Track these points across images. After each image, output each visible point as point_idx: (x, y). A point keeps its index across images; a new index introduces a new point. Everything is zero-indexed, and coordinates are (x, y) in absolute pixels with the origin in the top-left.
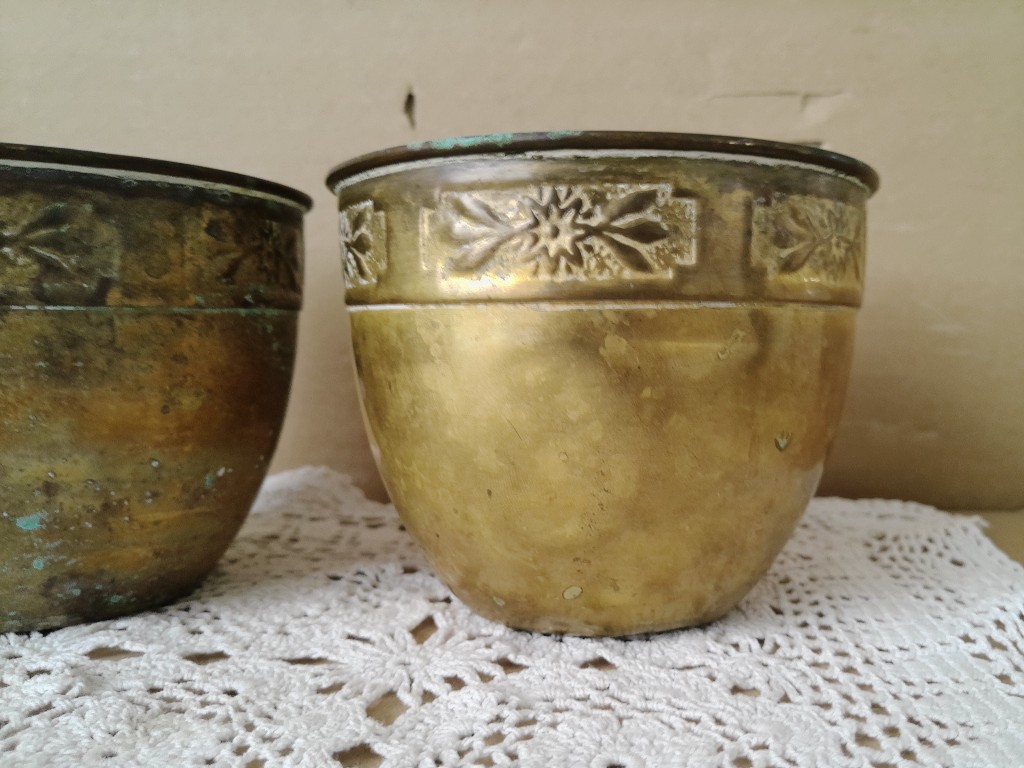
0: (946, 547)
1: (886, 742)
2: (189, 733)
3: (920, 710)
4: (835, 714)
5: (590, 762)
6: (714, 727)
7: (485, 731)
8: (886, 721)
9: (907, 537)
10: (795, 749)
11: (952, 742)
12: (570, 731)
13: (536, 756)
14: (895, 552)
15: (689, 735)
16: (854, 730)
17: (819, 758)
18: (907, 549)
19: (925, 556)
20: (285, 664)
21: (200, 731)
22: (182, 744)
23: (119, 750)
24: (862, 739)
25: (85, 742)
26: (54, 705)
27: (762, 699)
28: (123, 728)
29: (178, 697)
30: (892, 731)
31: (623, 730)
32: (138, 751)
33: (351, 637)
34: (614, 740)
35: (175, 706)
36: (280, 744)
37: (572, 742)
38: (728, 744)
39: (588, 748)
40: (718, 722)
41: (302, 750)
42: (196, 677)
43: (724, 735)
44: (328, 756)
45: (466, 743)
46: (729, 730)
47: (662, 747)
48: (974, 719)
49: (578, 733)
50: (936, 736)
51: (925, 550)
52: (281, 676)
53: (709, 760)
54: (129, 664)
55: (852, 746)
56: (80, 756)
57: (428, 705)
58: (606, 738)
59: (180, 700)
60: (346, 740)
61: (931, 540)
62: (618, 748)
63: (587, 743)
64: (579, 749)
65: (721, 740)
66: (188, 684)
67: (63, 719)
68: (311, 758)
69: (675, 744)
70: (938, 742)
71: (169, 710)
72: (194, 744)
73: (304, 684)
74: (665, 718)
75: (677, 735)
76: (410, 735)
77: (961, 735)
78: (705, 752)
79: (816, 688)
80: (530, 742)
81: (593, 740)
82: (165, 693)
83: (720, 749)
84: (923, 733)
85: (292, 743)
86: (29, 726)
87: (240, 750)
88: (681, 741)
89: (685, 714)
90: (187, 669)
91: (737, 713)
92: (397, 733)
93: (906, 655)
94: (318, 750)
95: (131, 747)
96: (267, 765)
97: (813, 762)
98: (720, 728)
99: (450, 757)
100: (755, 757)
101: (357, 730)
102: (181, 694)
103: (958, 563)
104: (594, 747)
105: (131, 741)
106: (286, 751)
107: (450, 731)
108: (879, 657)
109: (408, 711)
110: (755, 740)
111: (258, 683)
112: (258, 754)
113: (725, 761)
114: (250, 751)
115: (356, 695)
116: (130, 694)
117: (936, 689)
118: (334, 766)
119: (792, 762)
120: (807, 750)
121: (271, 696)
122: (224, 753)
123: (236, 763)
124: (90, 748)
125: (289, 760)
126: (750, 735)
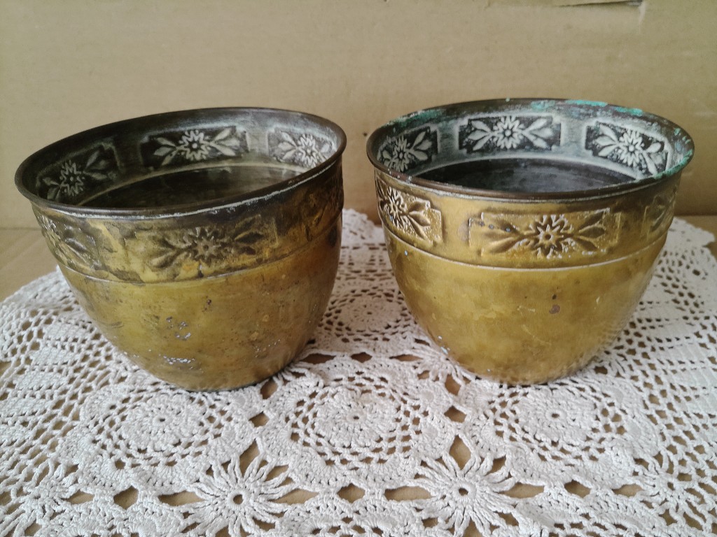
0: (692, 262)
1: (661, 400)
2: (382, 406)
3: (676, 380)
4: (640, 384)
5: (545, 413)
6: (591, 393)
7: (498, 400)
8: (662, 388)
9: (671, 254)
10: (625, 405)
11: (688, 399)
12: (534, 399)
13: (523, 412)
15: (582, 398)
16: (648, 394)
17: (635, 410)
18: (670, 263)
19: (680, 268)
20: (397, 361)
21: (386, 405)
22: (382, 411)
23: (358, 415)
24: (651, 397)
25: (342, 411)
26: (317, 391)
27: (608, 375)
28: (353, 404)
29: (363, 383)
30: (664, 393)
31: (554, 396)
32: (366, 416)
33: (418, 341)
34: (552, 402)
35: (365, 388)
36: (422, 410)
37: (535, 404)
38: (598, 404)
39: (543, 407)
40: (593, 390)
41: (433, 414)
42: (364, 370)
43: (595, 397)
44: (443, 415)
45: (493, 406)
46: (598, 395)
47: (572, 405)
48: (698, 386)
49: (537, 399)
50: (681, 394)
51: (680, 264)
52: (400, 369)
53: (592, 413)
54: (330, 364)
55: (648, 402)
56: (345, 419)
57: (468, 385)
58: (549, 402)
59: (365, 385)
60: (447, 407)
61: (683, 257)
62: (555, 406)
63: (541, 404)
64: (539, 408)
65: (595, 401)
66: (363, 375)
67: (325, 399)
68: (438, 417)
69: (577, 404)
70: (682, 398)
71: (363, 392)
72: (387, 412)
73: (412, 373)
74: (570, 388)
75: (576, 398)
76: (468, 401)
77: (691, 394)
78: (590, 409)
79: (630, 367)
80: (518, 404)
81: (543, 403)
82: (357, 381)
83: (595, 406)
84: (676, 393)
85: (427, 409)
86: (314, 403)
87: (407, 413)
88: (579, 402)
89: (578, 385)
90: (358, 365)
91: (599, 384)
92: (463, 400)
93: (670, 344)
94: (439, 413)
95: (362, 413)
96: (421, 421)
97: (633, 412)
98: (594, 394)
99: (490, 413)
100: (610, 409)
101: (448, 400)
102: (364, 382)
103: (697, 273)
104: (545, 406)
105: (360, 410)
106: (426, 414)
107: (483, 399)
108: (657, 345)
109: (462, 388)
110: (609, 401)
111: (393, 374)
112: (414, 416)
113: (598, 412)
114: (411, 414)
115: (437, 379)
116: (343, 382)
117: (682, 366)
118: (447, 421)
119: (624, 411)
120: (630, 405)
121: (402, 381)
122: (401, 415)
123: (409, 421)
124: (346, 415)
125: (429, 418)
126: (607, 398)
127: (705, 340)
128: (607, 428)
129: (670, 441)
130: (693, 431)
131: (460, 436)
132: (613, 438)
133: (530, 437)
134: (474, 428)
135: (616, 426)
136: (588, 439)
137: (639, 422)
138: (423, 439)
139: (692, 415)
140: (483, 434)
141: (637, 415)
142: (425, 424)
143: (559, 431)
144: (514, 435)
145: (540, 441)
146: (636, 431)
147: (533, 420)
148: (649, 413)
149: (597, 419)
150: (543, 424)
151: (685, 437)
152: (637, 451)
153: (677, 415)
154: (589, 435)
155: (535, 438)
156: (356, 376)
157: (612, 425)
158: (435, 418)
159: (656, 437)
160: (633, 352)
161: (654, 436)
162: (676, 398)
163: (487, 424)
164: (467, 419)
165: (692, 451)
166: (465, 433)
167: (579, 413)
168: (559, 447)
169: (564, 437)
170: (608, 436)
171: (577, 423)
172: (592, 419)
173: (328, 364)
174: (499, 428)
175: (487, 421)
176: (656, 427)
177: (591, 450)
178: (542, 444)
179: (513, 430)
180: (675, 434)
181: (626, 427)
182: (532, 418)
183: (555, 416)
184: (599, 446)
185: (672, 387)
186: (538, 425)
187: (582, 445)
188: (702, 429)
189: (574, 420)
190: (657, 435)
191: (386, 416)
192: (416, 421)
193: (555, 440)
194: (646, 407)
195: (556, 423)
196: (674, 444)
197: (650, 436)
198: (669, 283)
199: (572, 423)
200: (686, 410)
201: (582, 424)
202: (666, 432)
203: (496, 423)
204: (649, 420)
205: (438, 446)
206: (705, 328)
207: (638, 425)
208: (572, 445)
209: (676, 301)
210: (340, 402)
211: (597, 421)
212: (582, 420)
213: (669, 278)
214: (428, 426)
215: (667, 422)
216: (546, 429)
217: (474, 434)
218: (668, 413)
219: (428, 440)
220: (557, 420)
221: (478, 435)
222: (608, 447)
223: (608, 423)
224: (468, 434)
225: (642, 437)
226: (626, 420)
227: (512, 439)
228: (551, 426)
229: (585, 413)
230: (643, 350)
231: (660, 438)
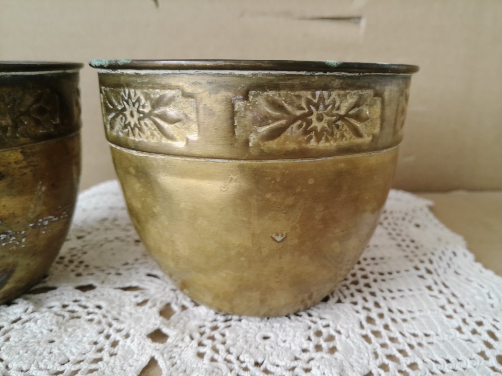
0: (413, 218)
1: (378, 321)
2: (85, 330)
3: (394, 305)
4: (359, 308)
5: (255, 336)
6: (308, 318)
7: (210, 325)
8: (379, 311)
9: (396, 212)
10: (341, 326)
11: (405, 320)
12: (247, 323)
13: (233, 335)
14: (390, 220)
15: (297, 322)
16: (366, 316)
17: (350, 330)
18: (395, 218)
19: (403, 222)
20: (122, 291)
21: (89, 329)
22: (82, 335)
23: (55, 339)
24: (369, 319)
25: (40, 335)
26: (22, 317)
27: (329, 302)
28: (55, 328)
29: (76, 310)
30: (381, 316)
32: (64, 339)
33: (149, 275)
34: (266, 324)
35: (75, 315)
36: (124, 333)
37: (248, 327)
38: (313, 325)
39: (254, 330)
40: (310, 315)
41: (134, 336)
42: (83, 298)
43: (312, 321)
44: (145, 337)
45: (202, 330)
46: (314, 319)
47: (285, 328)
48: (415, 309)
49: (250, 324)
50: (398, 317)
51: (404, 219)
52: (120, 298)
53: (304, 334)
54: (52, 293)
55: (364, 323)
56: (39, 343)
57: (184, 312)
58: (262, 324)
59: (77, 312)
60: (152, 329)
61: (406, 214)
62: (267, 329)
63: (254, 327)
64: (251, 331)
65: (310, 324)
66: (79, 303)
67: (27, 324)
68: (138, 339)
69: (291, 327)
70: (399, 320)
71: (73, 318)
72: (87, 335)
73: (131, 302)
75: (292, 321)
77: (408, 316)
78: (303, 330)
79: (352, 294)
80: (230, 328)
81: (257, 325)
82: (70, 308)
83: (310, 328)
84: (393, 316)
85: (129, 331)
86: (13, 328)
87: (108, 337)
88: (293, 325)
90: (78, 294)
91: (318, 310)
92: (173, 324)
93: (391, 277)
94: (140, 335)
95: (60, 337)
96: (120, 343)
97: (348, 332)
98: (310, 318)
99: (197, 336)
100: (324, 330)
101: (155, 322)
102: (77, 308)
103: (418, 226)
104: (257, 329)
105: (59, 334)
106: (127, 336)
107: (194, 324)
108: (379, 278)
109: (176, 314)
110: (325, 323)
111: (110, 302)
112: (115, 338)
113: (311, 333)
114: (112, 337)
115: (154, 305)
116: (55, 309)
117: (401, 294)
118: (149, 342)
119: (339, 332)
120: (345, 326)
121: (117, 309)
122: (101, 338)
123: (107, 344)
124: (42, 339)
125: (129, 340)
126: (322, 320)
127: (423, 272)
128: (318, 348)
129: (382, 359)
130: (407, 349)
131: (156, 358)
132: (322, 358)
133: (232, 358)
134: (175, 350)
135: (328, 346)
136: (296, 359)
137: (353, 342)
138: (115, 361)
139: (407, 334)
140: (183, 356)
141: (351, 335)
142: (123, 346)
143: (266, 352)
144: (216, 356)
145: (242, 362)
146: (348, 351)
147: (241, 342)
148: (364, 332)
149: (309, 339)
150: (250, 346)
151: (398, 355)
152: (345, 369)
153: (392, 335)
154: (297, 356)
155: (238, 358)
156: (71, 303)
157: (324, 345)
158: (136, 340)
159: (368, 355)
160: (356, 283)
161: (366, 355)
162: (394, 320)
163: (190, 345)
164: (169, 341)
165: (405, 368)
166: (162, 354)
167: (291, 334)
168: (263, 367)
169: (271, 358)
170: (318, 355)
171: (287, 345)
172: (303, 340)
173: (49, 294)
174: (202, 350)
175: (190, 342)
176: (369, 346)
177: (296, 370)
178: (244, 365)
179: (216, 351)
180: (388, 352)
181: (339, 347)
182: (241, 340)
183: (266, 338)
184: (306, 366)
185: (390, 311)
186: (245, 347)
187: (288, 365)
188: (417, 347)
189: (285, 342)
190: (370, 354)
191: (85, 339)
192: (115, 344)
193: (260, 360)
194: (362, 327)
195: (265, 345)
196: (387, 361)
197: (362, 356)
198: (394, 233)
199: (282, 344)
200: (401, 330)
201: (292, 345)
202: (380, 351)
203: (200, 344)
204: (363, 340)
205: (128, 368)
206: (422, 262)
207: (352, 345)
208: (278, 366)
209: (399, 245)
210: (41, 327)
211: (308, 341)
212: (293, 341)
213: (394, 230)
214: (126, 348)
215: (381, 341)
216: (252, 350)
217: (173, 355)
218: (384, 332)
219: (120, 362)
220: (267, 342)
221: (177, 357)
222: (315, 366)
223: (320, 344)
224: (166, 356)
225: (354, 356)
226: (340, 340)
227: (213, 360)
228: (260, 347)
229: (297, 334)
230: (366, 281)
231: (372, 356)
